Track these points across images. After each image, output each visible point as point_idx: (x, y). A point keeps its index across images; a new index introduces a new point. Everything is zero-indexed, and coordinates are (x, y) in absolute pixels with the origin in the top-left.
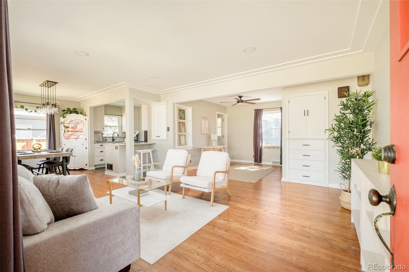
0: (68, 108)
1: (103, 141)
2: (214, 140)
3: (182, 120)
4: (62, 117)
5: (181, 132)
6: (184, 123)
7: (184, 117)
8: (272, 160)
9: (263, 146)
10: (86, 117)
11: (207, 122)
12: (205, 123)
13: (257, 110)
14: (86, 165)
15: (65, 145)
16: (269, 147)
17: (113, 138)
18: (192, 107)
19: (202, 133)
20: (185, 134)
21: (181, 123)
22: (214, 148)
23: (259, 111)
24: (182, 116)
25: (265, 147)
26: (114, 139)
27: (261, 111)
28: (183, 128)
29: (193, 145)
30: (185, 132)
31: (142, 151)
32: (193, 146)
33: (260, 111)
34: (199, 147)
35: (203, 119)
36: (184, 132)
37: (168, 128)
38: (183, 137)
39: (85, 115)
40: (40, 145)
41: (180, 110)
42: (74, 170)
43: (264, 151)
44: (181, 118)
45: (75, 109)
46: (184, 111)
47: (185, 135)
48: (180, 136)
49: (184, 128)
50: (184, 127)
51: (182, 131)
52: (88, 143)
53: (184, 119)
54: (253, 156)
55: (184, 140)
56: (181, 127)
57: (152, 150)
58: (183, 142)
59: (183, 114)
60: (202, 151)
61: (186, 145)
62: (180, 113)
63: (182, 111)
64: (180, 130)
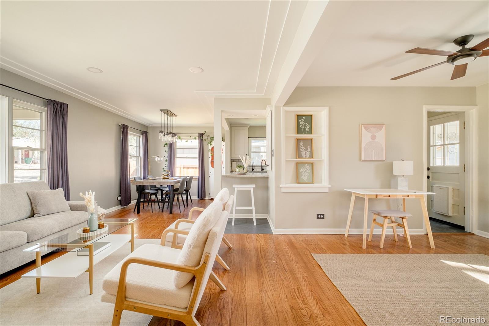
2: (403, 176)
3: (305, 134)
5: (300, 157)
6: (311, 139)
7: (311, 128)
11: (380, 134)
12: (373, 137)
15: (211, 173)
17: (262, 166)
18: (328, 108)
19: (361, 160)
20: (311, 162)
21: (302, 141)
24: (305, 126)
26: (263, 168)
28: (307, 149)
29: (329, 184)
30: (311, 156)
32: (330, 186)
34: (345, 190)
35: (365, 128)
36: (307, 157)
37: (273, 151)
38: (308, 167)
41: (299, 117)
44: (299, 131)
46: (309, 119)
47: (312, 164)
48: (300, 165)
49: (309, 150)
50: (309, 148)
51: (304, 156)
53: (310, 132)
55: (308, 173)
56: (301, 148)
57: (254, 186)
58: (304, 177)
59: (306, 123)
60: (353, 198)
61: (313, 182)
62: (300, 122)
63: (304, 118)
64: (297, 154)
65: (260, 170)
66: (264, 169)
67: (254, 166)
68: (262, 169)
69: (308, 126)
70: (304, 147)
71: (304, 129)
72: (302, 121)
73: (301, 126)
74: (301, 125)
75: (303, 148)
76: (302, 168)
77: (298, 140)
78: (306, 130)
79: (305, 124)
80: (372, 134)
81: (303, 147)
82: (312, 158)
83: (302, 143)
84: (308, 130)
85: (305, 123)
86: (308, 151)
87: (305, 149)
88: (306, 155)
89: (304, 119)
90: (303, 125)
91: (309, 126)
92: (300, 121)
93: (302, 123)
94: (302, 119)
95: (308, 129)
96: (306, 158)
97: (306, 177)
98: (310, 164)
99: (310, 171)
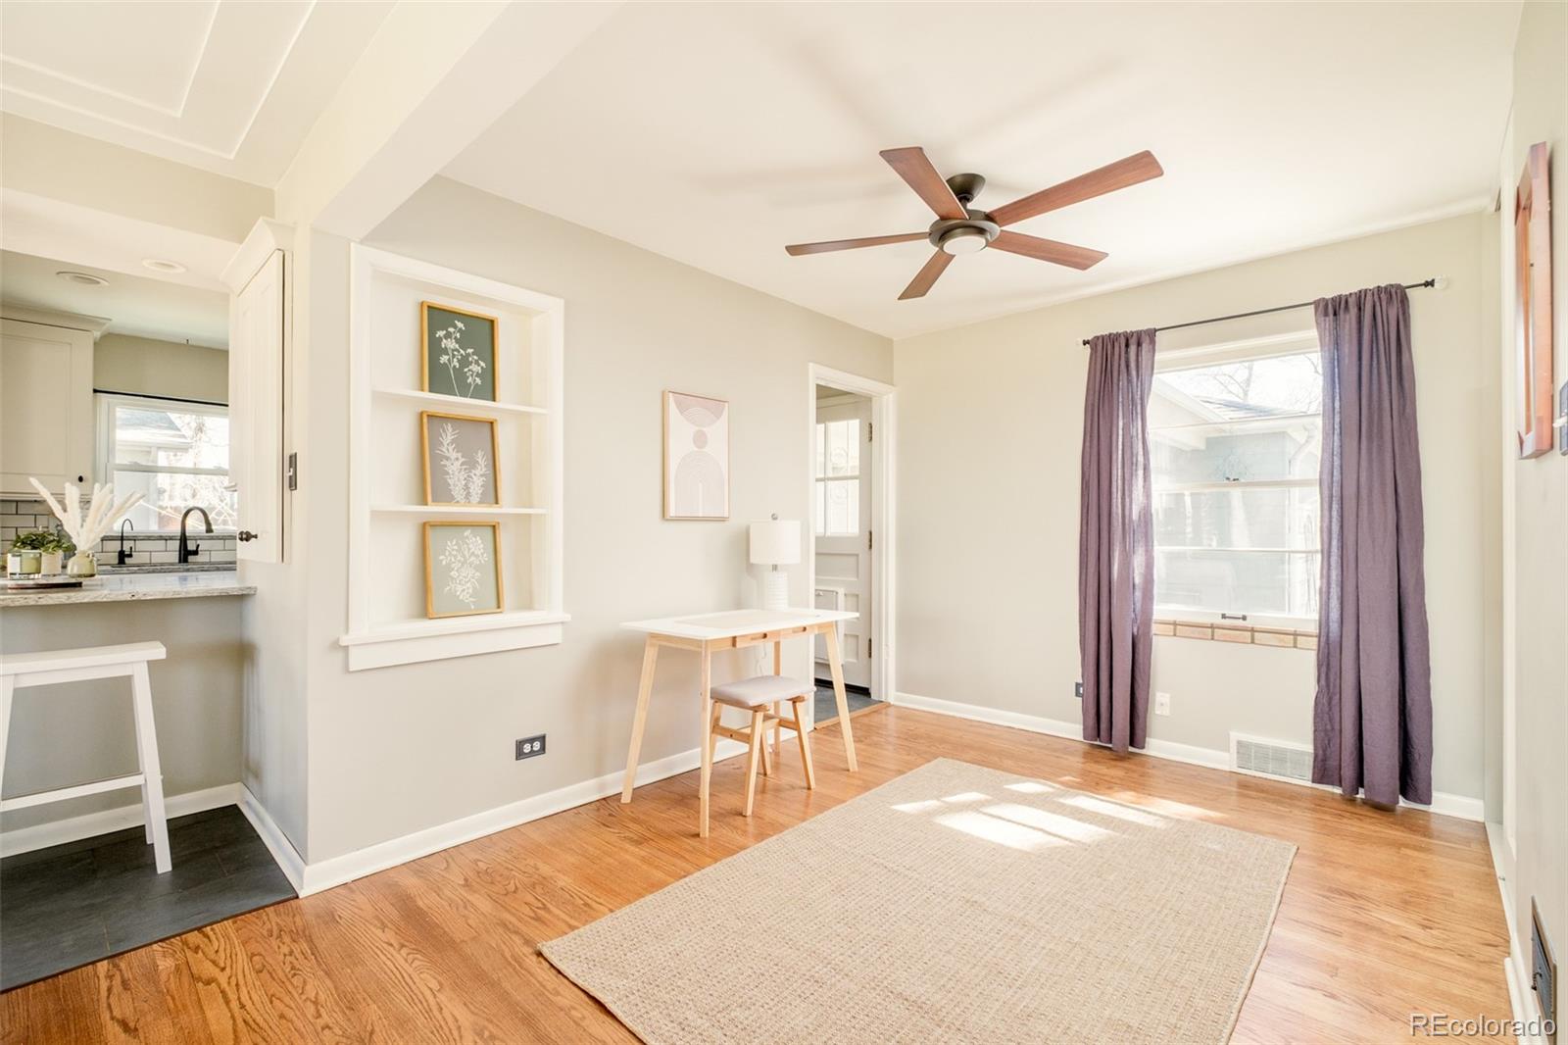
3: (463, 394)
5: (443, 495)
6: (491, 423)
7: (490, 375)
8: (1236, 736)
9: (1156, 616)
11: (717, 431)
12: (700, 440)
13: (1113, 338)
16: (1212, 627)
17: (184, 539)
18: (560, 302)
19: (672, 512)
20: (489, 519)
21: (449, 427)
22: (734, 638)
23: (1127, 345)
24: (465, 361)
25: (1175, 624)
27: (1139, 344)
28: (470, 464)
30: (492, 496)
32: (567, 617)
33: (1133, 349)
34: (624, 625)
35: (679, 405)
36: (475, 499)
37: (293, 459)
38: (477, 545)
41: (437, 317)
43: (1167, 657)
44: (439, 378)
46: (482, 333)
47: (493, 527)
48: (430, 532)
49: (482, 469)
50: (481, 459)
51: (458, 492)
53: (489, 390)
54: (1077, 685)
55: (477, 568)
56: (447, 459)
57: (158, 652)
58: (460, 588)
59: (470, 351)
60: (650, 655)
61: (499, 607)
62: (440, 338)
63: (460, 325)
64: (428, 481)
65: (174, 557)
66: (195, 553)
67: (135, 539)
68: (185, 554)
69: (477, 363)
70: (459, 455)
71: (460, 375)
72: (448, 336)
73: (444, 359)
74: (445, 351)
75: (457, 459)
76: (450, 546)
77: (430, 422)
78: (469, 380)
79: (462, 352)
80: (697, 428)
81: (453, 455)
82: (497, 503)
83: (449, 435)
84: (478, 381)
85: (465, 350)
86: (478, 472)
87: (463, 463)
88: (467, 487)
89: (460, 330)
90: (454, 356)
91: (482, 364)
92: (441, 333)
93: (450, 344)
94: (451, 330)
95: (478, 375)
96: (468, 503)
97: (471, 591)
98: (489, 531)
99: (488, 558)
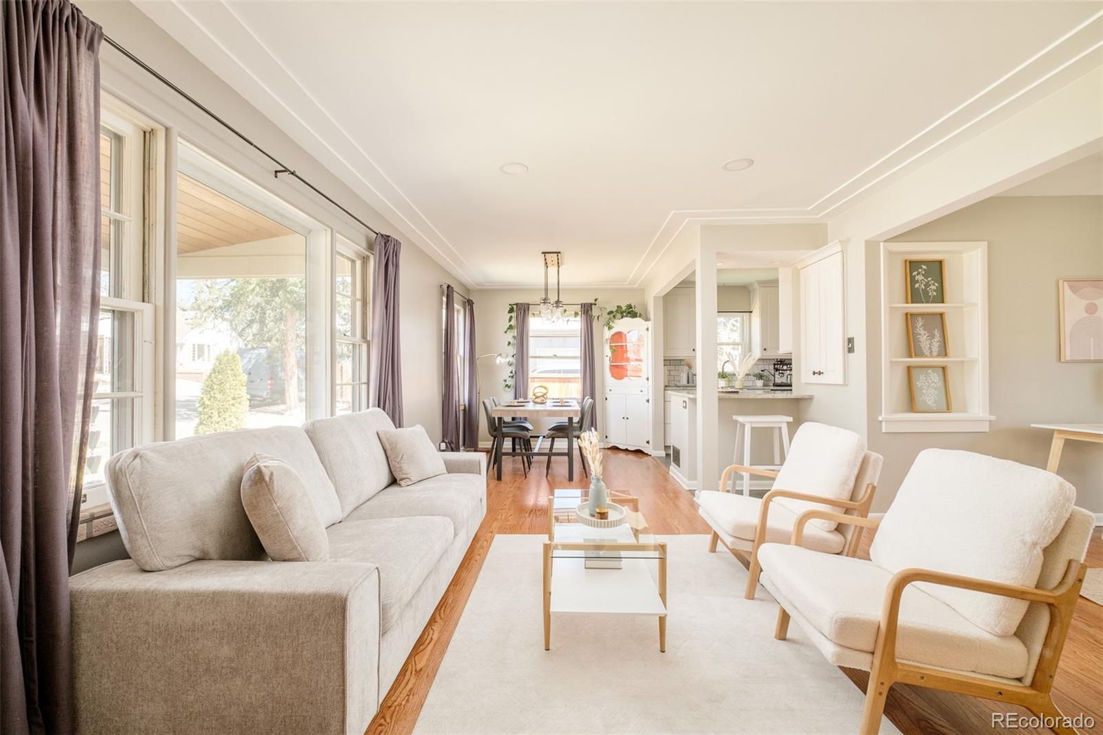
0: (618, 307)
1: (690, 384)
3: (927, 302)
4: (606, 328)
5: (919, 353)
6: (941, 315)
7: (941, 290)
10: (649, 324)
12: (1091, 309)
14: (648, 442)
15: (610, 390)
18: (985, 243)
20: (943, 364)
21: (919, 319)
24: (927, 285)
28: (932, 336)
29: (991, 413)
30: (944, 352)
31: (749, 422)
32: (993, 418)
34: (1033, 425)
35: (1071, 288)
36: (935, 354)
37: (851, 341)
38: (935, 377)
39: (647, 319)
40: (546, 388)
41: (913, 265)
42: (626, 450)
44: (915, 295)
45: (630, 307)
46: (937, 268)
47: (944, 368)
48: (914, 373)
49: (938, 339)
50: (937, 333)
51: (926, 352)
52: (650, 389)
53: (941, 298)
55: (936, 389)
56: (920, 334)
57: (791, 419)
58: (928, 398)
59: (930, 279)
60: (1057, 443)
61: (948, 410)
62: (915, 276)
63: (924, 267)
64: (912, 347)
69: (934, 284)
70: (926, 332)
71: (926, 292)
72: (918, 274)
73: (917, 285)
74: (918, 282)
75: (925, 334)
76: (922, 377)
77: (910, 318)
78: (930, 294)
79: (926, 280)
80: (1088, 301)
81: (923, 332)
82: (946, 355)
83: (920, 322)
84: (935, 293)
86: (935, 340)
87: (928, 336)
88: (930, 348)
89: (924, 270)
90: (922, 283)
91: (937, 284)
92: (915, 273)
93: (919, 278)
94: (920, 270)
95: (934, 291)
96: (932, 356)
97: (933, 400)
98: (941, 370)
99: (941, 384)
